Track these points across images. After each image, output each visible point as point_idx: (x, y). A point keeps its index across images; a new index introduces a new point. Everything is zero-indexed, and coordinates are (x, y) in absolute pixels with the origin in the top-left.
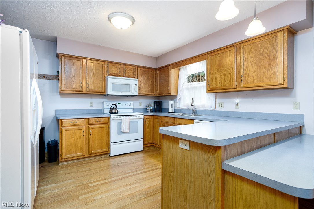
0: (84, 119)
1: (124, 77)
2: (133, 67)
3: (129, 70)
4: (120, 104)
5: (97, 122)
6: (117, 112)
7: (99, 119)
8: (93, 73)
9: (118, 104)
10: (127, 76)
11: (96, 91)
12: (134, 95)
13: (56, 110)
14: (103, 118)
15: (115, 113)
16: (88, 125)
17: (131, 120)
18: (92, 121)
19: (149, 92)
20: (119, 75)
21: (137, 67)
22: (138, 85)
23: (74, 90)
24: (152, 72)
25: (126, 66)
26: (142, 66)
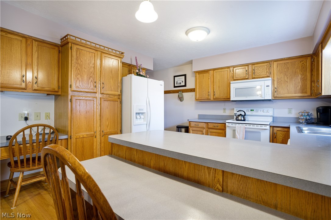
0: (204, 123)
1: (253, 78)
2: (266, 64)
3: (259, 69)
4: (253, 110)
5: (214, 127)
6: (243, 119)
7: (216, 124)
8: (219, 81)
9: (251, 110)
10: (257, 77)
11: (222, 98)
12: (265, 99)
13: (199, 115)
14: (220, 124)
15: (241, 120)
16: (207, 129)
17: (248, 130)
18: (211, 126)
19: (295, 93)
20: (246, 77)
21: (272, 62)
22: (270, 86)
23: (204, 98)
24: (302, 62)
25: (255, 66)
26: (282, 59)
